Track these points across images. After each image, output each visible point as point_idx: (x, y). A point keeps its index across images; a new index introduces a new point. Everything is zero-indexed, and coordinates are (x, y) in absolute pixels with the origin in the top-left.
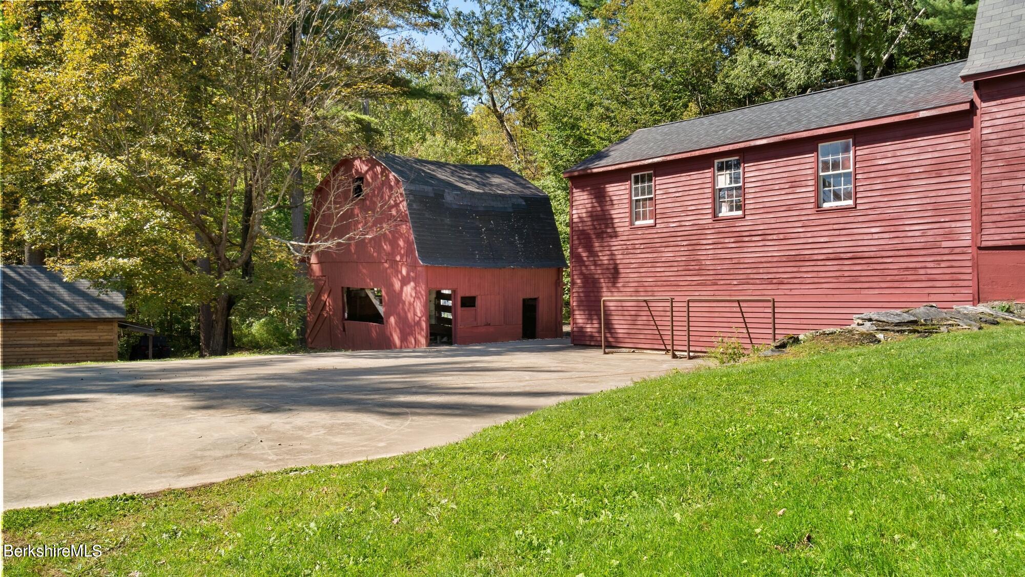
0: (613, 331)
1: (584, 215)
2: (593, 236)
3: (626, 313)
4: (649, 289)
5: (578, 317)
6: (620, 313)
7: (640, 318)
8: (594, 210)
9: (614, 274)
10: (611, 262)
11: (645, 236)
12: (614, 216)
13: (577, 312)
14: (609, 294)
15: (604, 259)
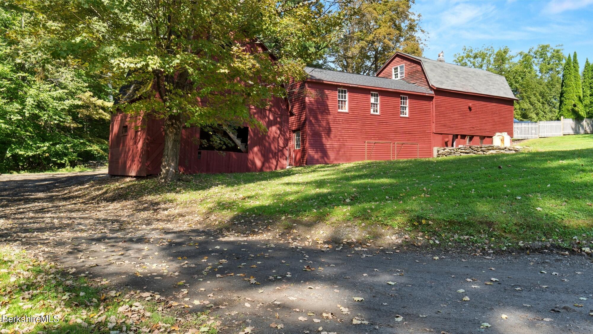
0: (329, 158)
1: (313, 102)
2: (318, 113)
3: (335, 150)
4: (345, 140)
5: (310, 152)
6: (331, 150)
7: (341, 152)
8: (318, 100)
9: (329, 131)
10: (328, 126)
11: (344, 117)
12: (329, 105)
13: (309, 149)
14: (326, 141)
15: (324, 124)
